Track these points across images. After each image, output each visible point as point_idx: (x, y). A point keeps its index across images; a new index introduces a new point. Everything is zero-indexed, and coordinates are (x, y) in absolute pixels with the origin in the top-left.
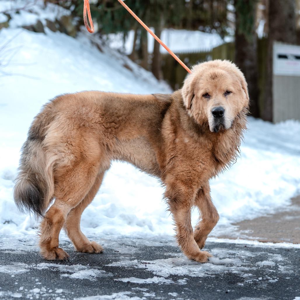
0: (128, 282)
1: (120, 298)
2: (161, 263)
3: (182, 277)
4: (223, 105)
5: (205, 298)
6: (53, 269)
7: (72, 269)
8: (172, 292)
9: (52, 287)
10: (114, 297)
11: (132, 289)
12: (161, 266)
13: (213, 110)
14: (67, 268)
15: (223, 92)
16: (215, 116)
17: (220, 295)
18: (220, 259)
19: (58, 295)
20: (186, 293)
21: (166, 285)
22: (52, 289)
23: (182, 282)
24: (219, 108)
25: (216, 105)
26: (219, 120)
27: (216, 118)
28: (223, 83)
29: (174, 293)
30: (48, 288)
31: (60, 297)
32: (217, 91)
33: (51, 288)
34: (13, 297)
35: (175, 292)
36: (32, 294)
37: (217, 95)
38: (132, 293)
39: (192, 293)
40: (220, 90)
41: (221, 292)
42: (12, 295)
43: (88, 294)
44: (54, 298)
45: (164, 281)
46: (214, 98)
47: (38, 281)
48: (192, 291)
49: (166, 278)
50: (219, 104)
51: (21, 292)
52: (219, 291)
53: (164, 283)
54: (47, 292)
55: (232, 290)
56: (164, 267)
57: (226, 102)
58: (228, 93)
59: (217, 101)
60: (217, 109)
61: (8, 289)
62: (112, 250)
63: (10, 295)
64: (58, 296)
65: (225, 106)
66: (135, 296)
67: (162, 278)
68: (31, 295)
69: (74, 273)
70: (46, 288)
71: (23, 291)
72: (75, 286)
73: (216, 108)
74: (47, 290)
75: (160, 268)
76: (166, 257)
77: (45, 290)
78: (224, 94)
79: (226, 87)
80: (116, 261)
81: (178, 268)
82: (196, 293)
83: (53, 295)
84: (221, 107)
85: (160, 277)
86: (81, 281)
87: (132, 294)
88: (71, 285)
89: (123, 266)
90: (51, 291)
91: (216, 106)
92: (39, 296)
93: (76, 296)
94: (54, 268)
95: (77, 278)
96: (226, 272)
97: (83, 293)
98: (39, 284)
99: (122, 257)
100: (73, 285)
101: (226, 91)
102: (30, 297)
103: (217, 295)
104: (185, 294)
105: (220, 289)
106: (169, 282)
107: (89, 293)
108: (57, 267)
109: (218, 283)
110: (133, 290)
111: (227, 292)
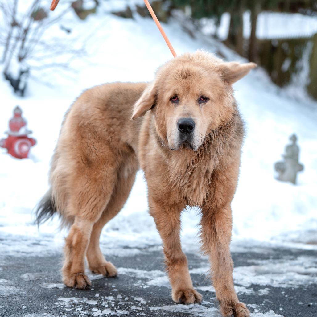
0: (207, 291)
1: (197, 308)
2: (243, 271)
3: (263, 287)
4: (194, 116)
5: (286, 311)
6: (131, 275)
7: (150, 275)
8: (252, 304)
9: (129, 294)
10: (191, 307)
11: (211, 298)
12: (243, 274)
13: (180, 123)
14: (145, 274)
15: (197, 98)
16: (181, 130)
17: (302, 308)
18: (306, 268)
19: (134, 303)
20: (266, 305)
21: (246, 295)
22: (129, 297)
23: (264, 292)
24: (188, 120)
25: (185, 115)
26: (186, 137)
27: (182, 134)
28: (196, 85)
29: (254, 305)
30: (125, 296)
31: (136, 306)
32: (189, 96)
33: (127, 296)
34: (88, 304)
35: (254, 303)
36: (108, 302)
37: (188, 101)
38: (211, 303)
39: (272, 305)
40: (193, 94)
41: (303, 304)
42: (87, 303)
43: (164, 303)
44: (130, 306)
45: (244, 291)
46: (183, 105)
47: (114, 288)
48: (273, 303)
49: (247, 288)
50: (189, 114)
51: (97, 299)
52: (301, 304)
53: (245, 293)
54: (123, 299)
55: (315, 303)
56: (246, 275)
57: (199, 112)
58: (203, 99)
59: (187, 110)
60: (184, 122)
61: (84, 296)
62: (193, 255)
63: (85, 302)
64: (134, 305)
65: (197, 119)
66: (213, 307)
67: (242, 288)
68: (106, 303)
69: (152, 279)
70: (122, 296)
71: (99, 298)
72: (152, 293)
73: (184, 120)
74: (123, 297)
75: (241, 277)
76: (249, 265)
77: (121, 297)
78: (197, 100)
79: (201, 90)
80: (196, 267)
81: (260, 277)
82: (277, 305)
83: (129, 303)
84: (191, 120)
85: (241, 286)
86: (159, 288)
87: (209, 304)
88: (148, 292)
89: (204, 273)
90: (127, 299)
91: (184, 117)
92: (114, 304)
93: (152, 305)
94: (132, 273)
95: (155, 285)
96: (311, 283)
97: (160, 301)
98: (115, 291)
99: (203, 263)
100: (150, 292)
101: (201, 96)
102: (105, 304)
103: (299, 308)
104: (264, 307)
105: (302, 302)
106: (249, 292)
107: (166, 302)
108: (135, 273)
109: (301, 295)
110: (212, 300)
111: (309, 305)
